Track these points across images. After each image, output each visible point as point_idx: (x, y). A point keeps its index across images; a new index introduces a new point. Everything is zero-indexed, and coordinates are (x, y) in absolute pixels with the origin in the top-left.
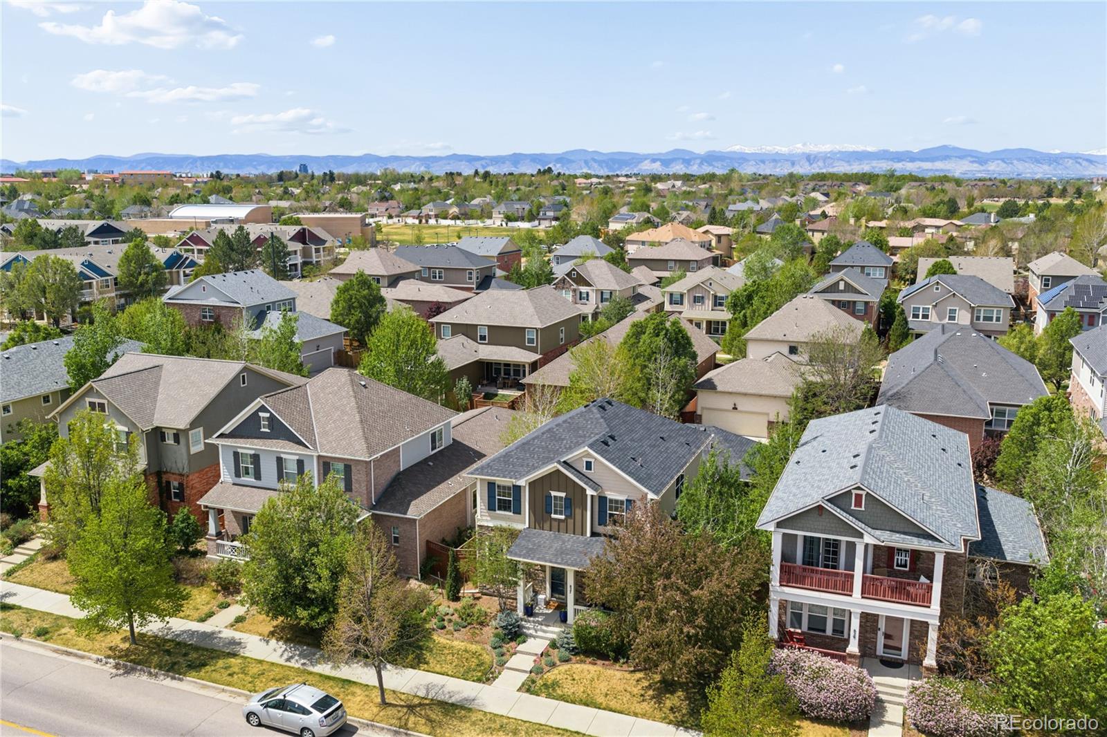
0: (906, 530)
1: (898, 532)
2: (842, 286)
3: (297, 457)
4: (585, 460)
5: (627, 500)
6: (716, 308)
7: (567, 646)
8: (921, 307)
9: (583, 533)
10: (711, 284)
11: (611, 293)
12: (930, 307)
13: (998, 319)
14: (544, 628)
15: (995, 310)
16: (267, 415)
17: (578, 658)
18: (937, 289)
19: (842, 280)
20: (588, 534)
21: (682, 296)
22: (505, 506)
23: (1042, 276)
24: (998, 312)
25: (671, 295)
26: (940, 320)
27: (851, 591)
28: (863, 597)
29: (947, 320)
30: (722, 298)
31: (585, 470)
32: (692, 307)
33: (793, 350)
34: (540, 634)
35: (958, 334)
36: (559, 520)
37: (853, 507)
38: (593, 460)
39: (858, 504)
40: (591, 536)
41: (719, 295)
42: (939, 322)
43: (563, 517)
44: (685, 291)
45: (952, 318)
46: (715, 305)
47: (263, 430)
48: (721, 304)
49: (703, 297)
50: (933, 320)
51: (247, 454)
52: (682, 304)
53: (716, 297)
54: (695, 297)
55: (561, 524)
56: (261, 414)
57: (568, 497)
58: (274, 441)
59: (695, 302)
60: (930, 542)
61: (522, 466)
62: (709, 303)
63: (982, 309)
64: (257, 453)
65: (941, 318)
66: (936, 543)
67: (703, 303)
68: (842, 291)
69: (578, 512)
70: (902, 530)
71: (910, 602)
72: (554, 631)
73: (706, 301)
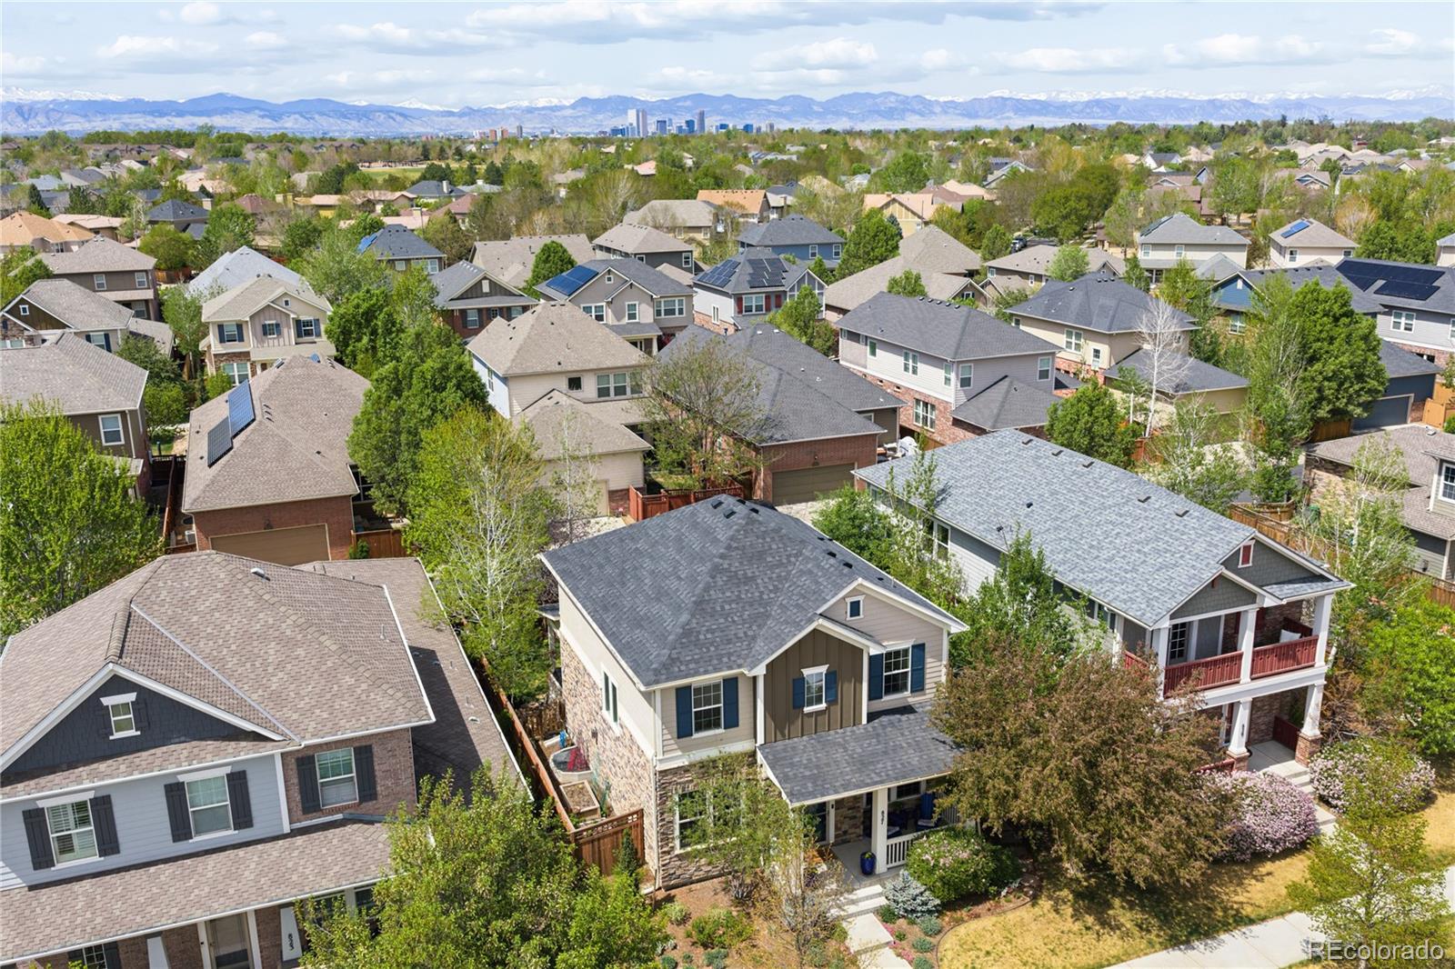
0: (1291, 578)
1: (1283, 583)
2: (486, 288)
3: (228, 770)
4: (849, 600)
5: (913, 646)
6: (300, 340)
7: (925, 908)
8: (593, 305)
9: (856, 721)
10: (287, 303)
11: (107, 337)
12: (604, 304)
13: (681, 312)
14: (851, 897)
15: (677, 299)
16: (131, 697)
17: (947, 919)
18: (609, 279)
19: (485, 278)
20: (864, 720)
21: (240, 326)
22: (708, 721)
23: (635, 255)
24: (681, 302)
25: (221, 327)
26: (618, 321)
27: (1239, 676)
28: (1252, 679)
29: (626, 320)
30: (308, 323)
31: (849, 618)
32: (261, 342)
33: (575, 383)
34: (852, 909)
35: (759, 332)
36: (818, 713)
37: (1240, 566)
38: (860, 598)
39: (1246, 560)
40: (869, 720)
41: (303, 318)
42: (617, 323)
43: (823, 706)
44: (248, 319)
45: (632, 316)
46: (299, 335)
47: (117, 735)
48: (308, 333)
49: (278, 325)
50: (610, 323)
51: (64, 806)
52: (241, 339)
53: (298, 322)
54: (264, 326)
55: (819, 718)
56: (107, 701)
57: (833, 669)
58: (159, 751)
59: (265, 334)
60: (1319, 584)
61: (729, 642)
62: (290, 333)
63: (663, 300)
64: (104, 793)
65: (619, 318)
66: (1326, 583)
67: (280, 334)
68: (487, 295)
69: (848, 688)
70: (1286, 579)
71: (1296, 667)
72: (871, 895)
73: (285, 331)
